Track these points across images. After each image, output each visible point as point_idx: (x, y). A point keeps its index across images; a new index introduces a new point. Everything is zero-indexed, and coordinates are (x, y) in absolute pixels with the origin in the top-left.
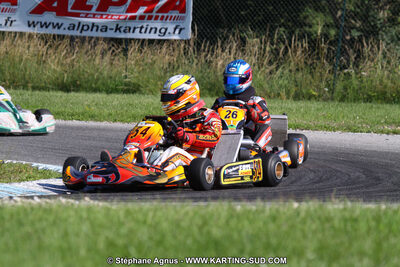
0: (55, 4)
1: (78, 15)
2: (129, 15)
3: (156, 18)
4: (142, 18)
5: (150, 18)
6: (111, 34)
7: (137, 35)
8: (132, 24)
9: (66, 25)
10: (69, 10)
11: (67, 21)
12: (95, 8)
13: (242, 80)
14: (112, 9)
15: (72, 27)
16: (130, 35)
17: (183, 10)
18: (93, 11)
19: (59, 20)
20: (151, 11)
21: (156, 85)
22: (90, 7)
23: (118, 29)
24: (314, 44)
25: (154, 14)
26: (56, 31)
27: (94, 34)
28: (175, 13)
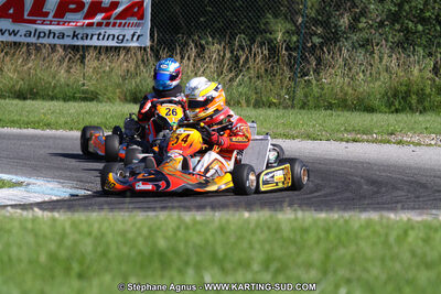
0: (11, 11)
1: (34, 22)
2: (87, 21)
3: (114, 25)
4: (99, 24)
5: (108, 25)
6: (68, 41)
7: (95, 42)
8: (89, 31)
9: (22, 32)
10: (26, 17)
11: (23, 28)
12: (52, 14)
13: (172, 78)
14: (69, 16)
15: (29, 34)
16: (87, 43)
17: (141, 17)
18: (50, 17)
19: (16, 27)
20: (109, 18)
21: (114, 93)
22: (47, 14)
23: (75, 36)
24: (273, 50)
25: (112, 21)
26: (12, 39)
27: (51, 41)
28: (134, 20)
